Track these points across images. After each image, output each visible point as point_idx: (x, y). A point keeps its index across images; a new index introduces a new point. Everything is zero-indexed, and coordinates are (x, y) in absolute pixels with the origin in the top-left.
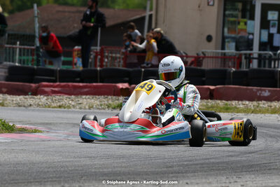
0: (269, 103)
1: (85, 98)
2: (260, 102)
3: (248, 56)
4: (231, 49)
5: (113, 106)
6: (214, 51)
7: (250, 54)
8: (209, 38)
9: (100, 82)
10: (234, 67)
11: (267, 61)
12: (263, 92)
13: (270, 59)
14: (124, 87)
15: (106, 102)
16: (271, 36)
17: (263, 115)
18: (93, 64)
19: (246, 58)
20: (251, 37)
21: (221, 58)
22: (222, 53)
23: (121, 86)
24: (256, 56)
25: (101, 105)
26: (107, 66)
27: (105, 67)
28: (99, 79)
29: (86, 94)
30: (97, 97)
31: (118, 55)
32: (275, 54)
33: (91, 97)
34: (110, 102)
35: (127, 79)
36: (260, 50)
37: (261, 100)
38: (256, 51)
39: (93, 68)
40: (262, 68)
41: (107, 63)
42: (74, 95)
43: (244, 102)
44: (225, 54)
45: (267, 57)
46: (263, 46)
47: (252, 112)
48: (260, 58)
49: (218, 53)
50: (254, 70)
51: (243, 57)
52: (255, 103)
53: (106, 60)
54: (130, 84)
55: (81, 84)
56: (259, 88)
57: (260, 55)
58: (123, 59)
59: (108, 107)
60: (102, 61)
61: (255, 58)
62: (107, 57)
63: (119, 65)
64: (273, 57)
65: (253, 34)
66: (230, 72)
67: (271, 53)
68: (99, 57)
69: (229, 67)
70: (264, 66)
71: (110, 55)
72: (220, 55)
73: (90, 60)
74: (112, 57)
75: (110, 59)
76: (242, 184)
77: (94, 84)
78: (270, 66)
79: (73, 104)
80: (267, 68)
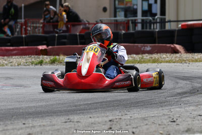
0: (151, 56)
1: (15, 58)
2: (144, 55)
3: (134, 21)
4: (121, 17)
5: (35, 63)
6: (109, 19)
7: (135, 20)
8: (105, 10)
9: (26, 46)
10: (124, 30)
11: (148, 25)
12: (146, 48)
13: (150, 23)
14: (43, 49)
15: (30, 60)
16: (150, 6)
17: (146, 64)
18: (19, 33)
19: (132, 23)
20: (135, 7)
21: (114, 23)
22: (114, 20)
23: (41, 47)
24: (140, 21)
25: (27, 63)
26: (30, 33)
27: (28, 34)
28: (24, 44)
29: (15, 55)
30: (24, 56)
31: (38, 25)
32: (154, 19)
33: (19, 57)
34: (33, 60)
35: (45, 42)
36: (143, 16)
37: (145, 54)
38: (139, 17)
39: (20, 35)
40: (145, 30)
41: (30, 31)
42: (6, 56)
43: (132, 56)
44: (116, 21)
45: (148, 21)
46: (144, 13)
47: (139, 63)
48: (143, 22)
49: (112, 20)
50: (139, 32)
51: (130, 22)
52: (140, 56)
53: (29, 29)
54: (48, 46)
55: (11, 48)
56: (142, 45)
57: (143, 20)
58: (42, 27)
59: (32, 64)
60: (26, 30)
61: (139, 23)
62: (30, 27)
63: (39, 32)
64: (153, 21)
65: (137, 5)
66: (121, 34)
67: (151, 18)
68: (24, 27)
69: (120, 30)
70: (146, 28)
71: (32, 25)
72: (113, 22)
73: (18, 30)
74: (33, 27)
75: (32, 28)
76: (131, 116)
77: (21, 47)
78: (150, 28)
79: (6, 62)
80: (148, 30)
